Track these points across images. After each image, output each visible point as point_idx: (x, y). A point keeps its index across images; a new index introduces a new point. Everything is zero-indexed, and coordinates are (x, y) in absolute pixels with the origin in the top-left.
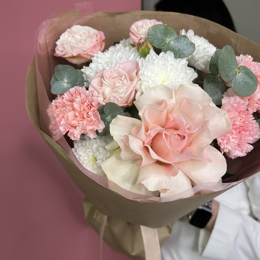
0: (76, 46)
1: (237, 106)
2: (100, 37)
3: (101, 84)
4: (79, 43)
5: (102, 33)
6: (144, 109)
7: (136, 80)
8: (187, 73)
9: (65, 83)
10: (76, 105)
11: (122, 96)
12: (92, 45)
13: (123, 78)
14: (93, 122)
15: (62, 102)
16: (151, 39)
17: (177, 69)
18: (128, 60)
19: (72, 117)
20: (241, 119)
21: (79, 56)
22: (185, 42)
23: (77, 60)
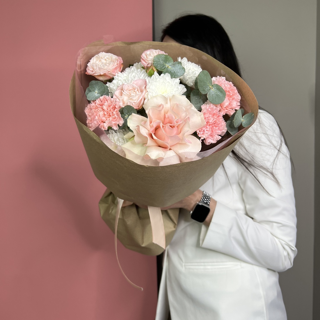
0: (102, 68)
1: (211, 110)
2: (120, 62)
3: (121, 94)
4: (105, 66)
5: (120, 58)
6: (149, 109)
7: (144, 91)
8: (178, 88)
9: (96, 93)
10: (105, 108)
11: (136, 102)
12: (114, 67)
13: (136, 90)
14: (116, 119)
15: (95, 105)
16: (156, 64)
17: (172, 85)
18: (139, 78)
19: (103, 115)
20: (213, 119)
21: (105, 75)
22: (179, 67)
23: (103, 77)
